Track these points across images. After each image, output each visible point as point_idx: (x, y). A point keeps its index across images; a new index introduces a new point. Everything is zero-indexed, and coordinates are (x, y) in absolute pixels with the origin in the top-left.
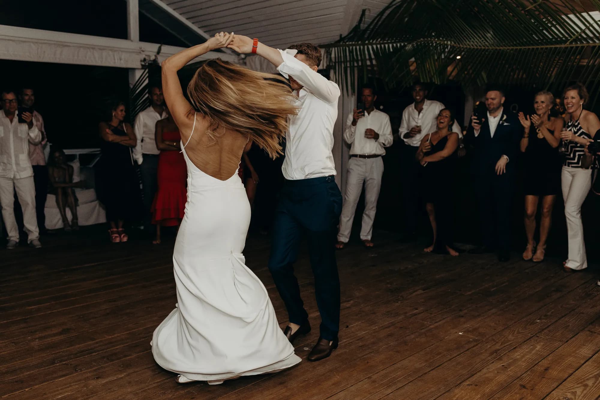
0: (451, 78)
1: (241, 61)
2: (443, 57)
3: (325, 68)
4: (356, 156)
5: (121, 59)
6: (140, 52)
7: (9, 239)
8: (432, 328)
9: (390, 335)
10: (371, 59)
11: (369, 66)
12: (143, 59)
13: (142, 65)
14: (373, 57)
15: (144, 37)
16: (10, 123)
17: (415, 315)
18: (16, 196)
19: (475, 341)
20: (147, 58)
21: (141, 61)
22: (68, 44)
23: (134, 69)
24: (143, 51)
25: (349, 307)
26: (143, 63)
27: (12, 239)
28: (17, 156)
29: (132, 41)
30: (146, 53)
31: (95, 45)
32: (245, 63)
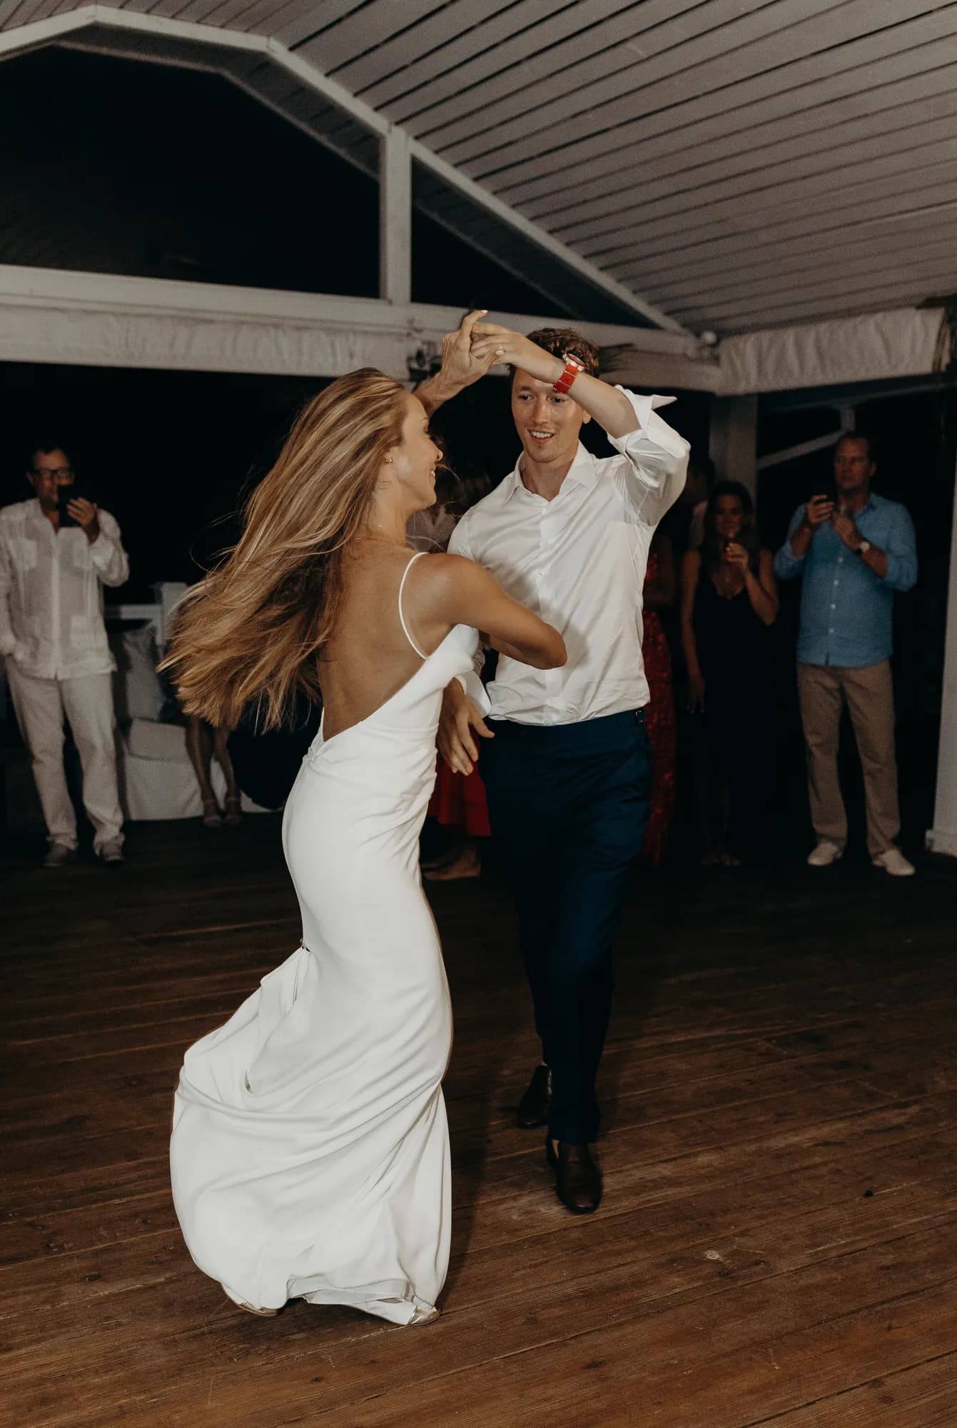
1: (706, 353)
3: (943, 368)
5: (352, 356)
6: (409, 334)
7: (53, 842)
12: (414, 353)
13: (411, 371)
15: (423, 291)
16: (53, 532)
18: (67, 729)
20: (425, 348)
21: (409, 359)
22: (208, 316)
24: (419, 331)
25: (899, 1128)
26: (415, 365)
27: (59, 841)
28: (65, 621)
29: (390, 303)
30: (427, 336)
31: (283, 318)
32: (716, 360)
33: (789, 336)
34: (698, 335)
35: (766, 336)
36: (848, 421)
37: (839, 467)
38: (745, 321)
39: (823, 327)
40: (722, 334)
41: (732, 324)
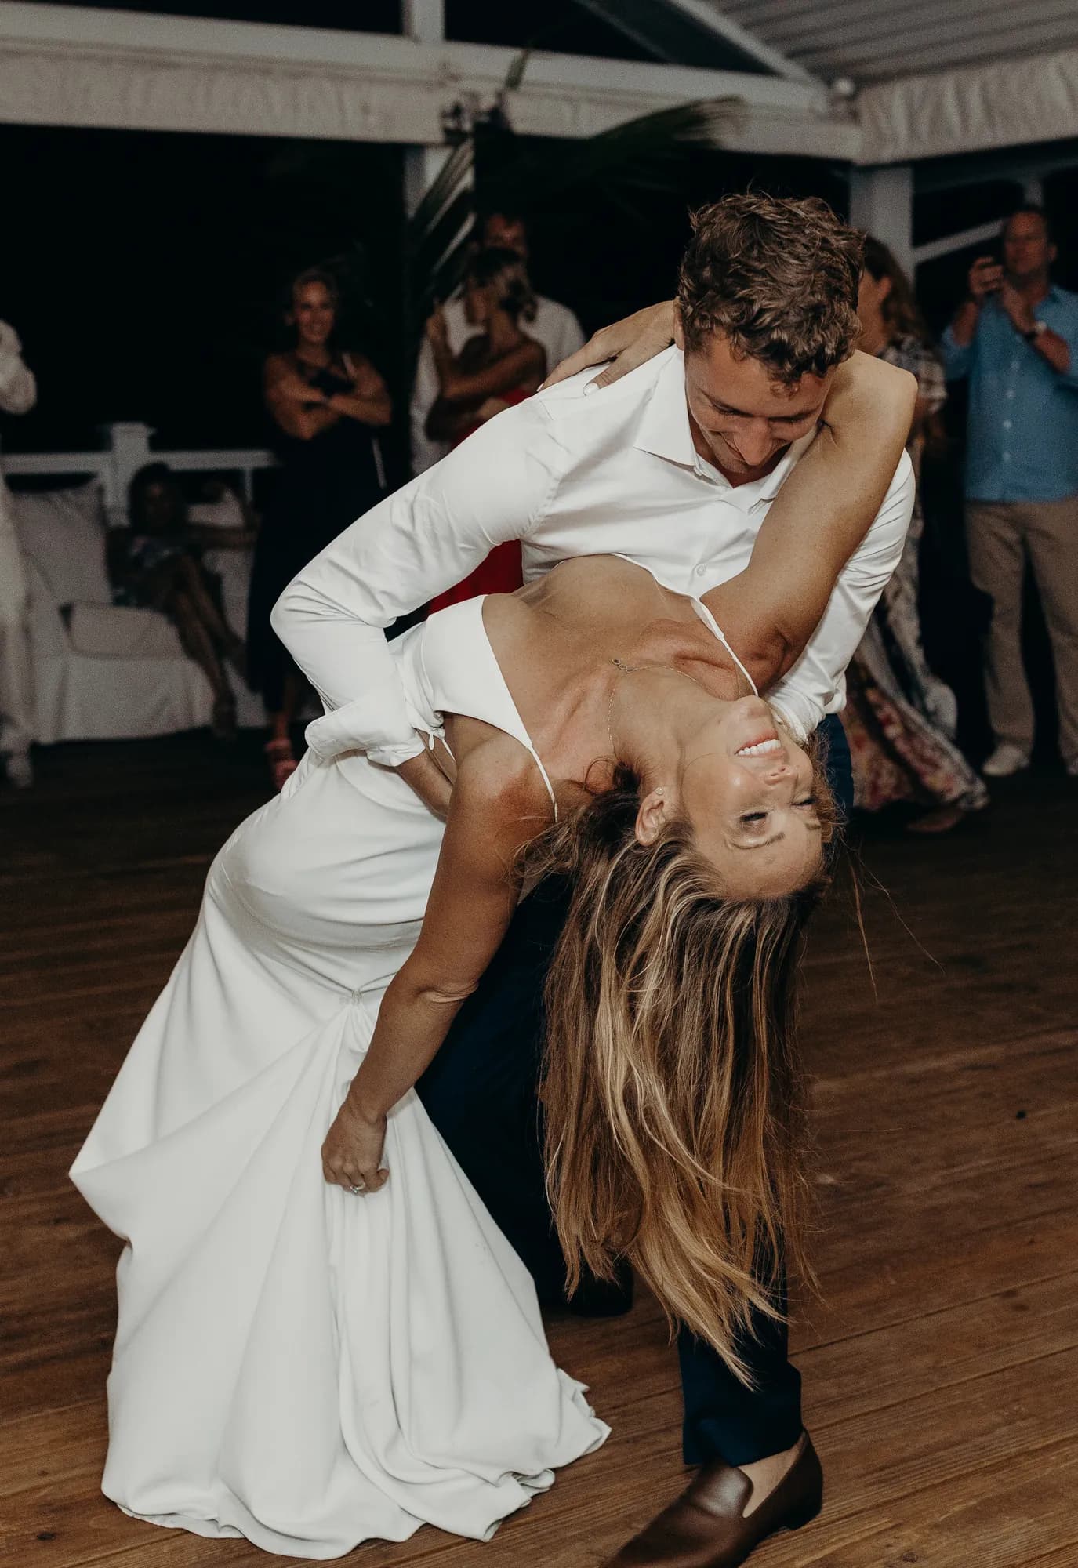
1: (842, 108)
5: (366, 111)
6: (442, 84)
12: (449, 108)
13: (447, 132)
20: (464, 102)
21: (444, 115)
22: (174, 59)
23: (418, 149)
24: (455, 78)
25: (1068, 1049)
26: (451, 124)
29: (417, 40)
30: (466, 85)
31: (273, 61)
32: (854, 116)
33: (948, 85)
34: (829, 82)
35: (918, 85)
36: (1034, 194)
38: (889, 65)
39: (991, 72)
40: (863, 82)
41: (873, 68)
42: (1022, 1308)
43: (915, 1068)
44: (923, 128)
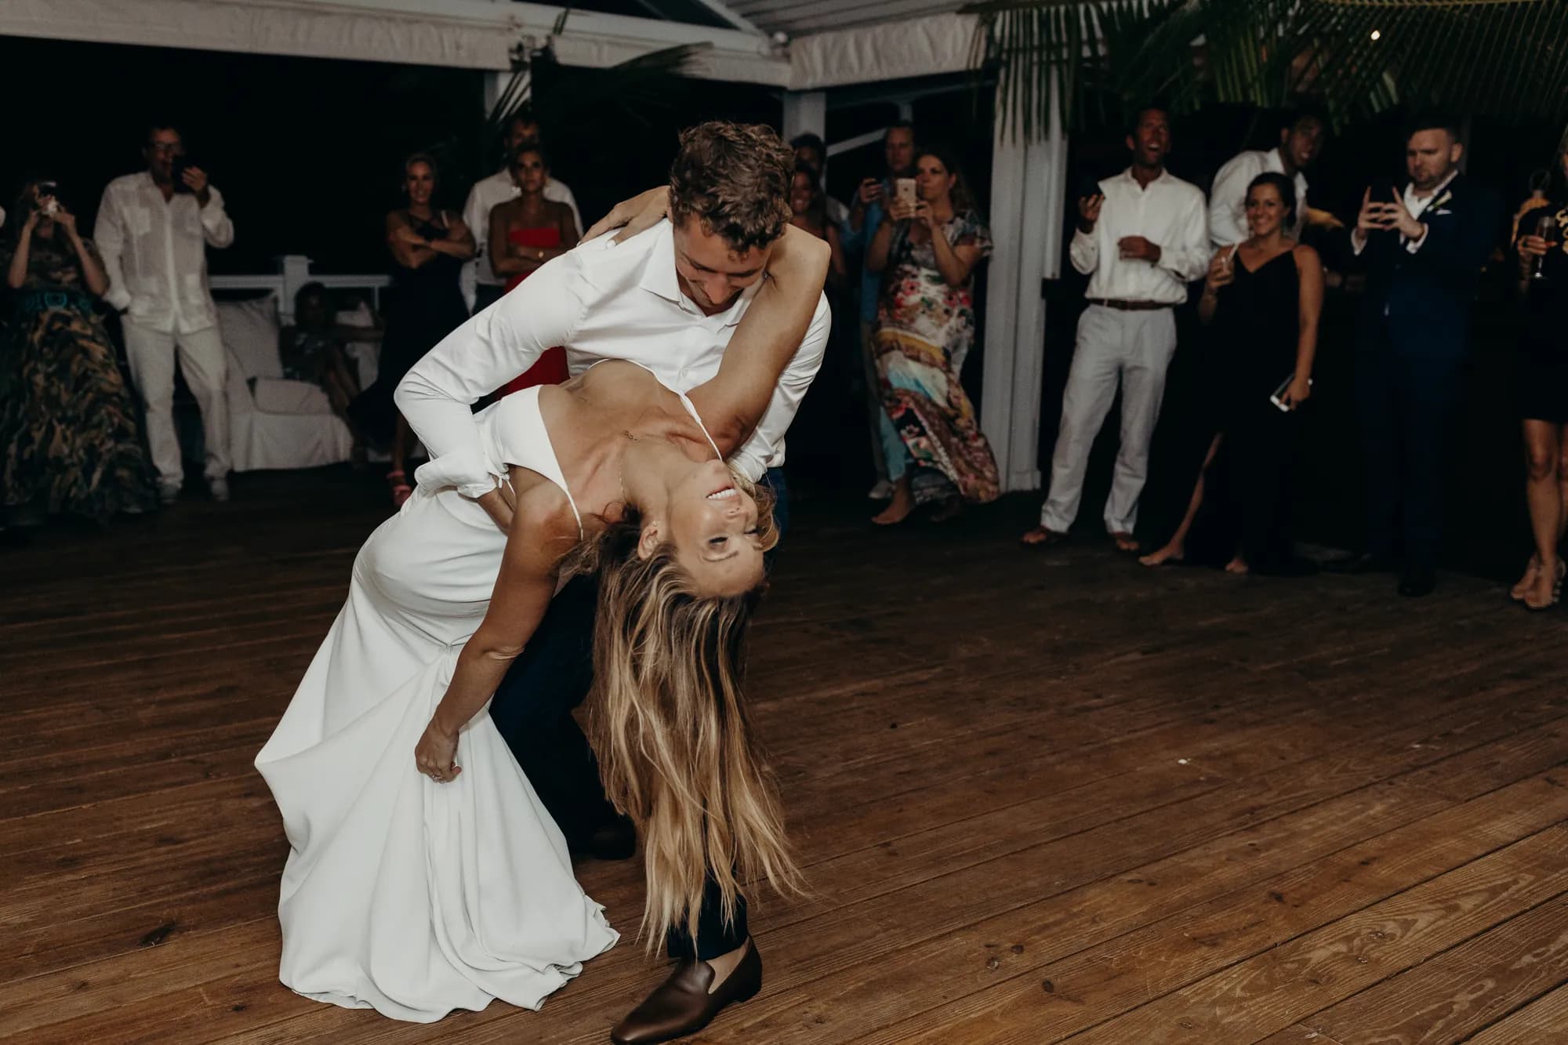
0: (1300, 88)
1: (779, 51)
2: (1281, 32)
3: (978, 66)
4: (1099, 302)
6: (510, 30)
8: (1116, 744)
9: (992, 753)
10: (1092, 42)
11: (1088, 60)
12: (514, 46)
13: (513, 62)
14: (1099, 34)
16: (164, 200)
17: (1089, 709)
19: (1211, 780)
20: (525, 42)
21: (511, 51)
23: (494, 73)
24: (519, 26)
25: (923, 682)
26: (516, 57)
27: (167, 480)
28: (180, 280)
30: (526, 31)
31: (395, 12)
32: (787, 57)
33: (850, 37)
34: (771, 35)
35: (830, 37)
36: (907, 114)
37: (890, 153)
38: (812, 23)
39: (879, 30)
40: (793, 35)
41: (800, 25)
42: (894, 854)
43: (824, 694)
44: (834, 64)
